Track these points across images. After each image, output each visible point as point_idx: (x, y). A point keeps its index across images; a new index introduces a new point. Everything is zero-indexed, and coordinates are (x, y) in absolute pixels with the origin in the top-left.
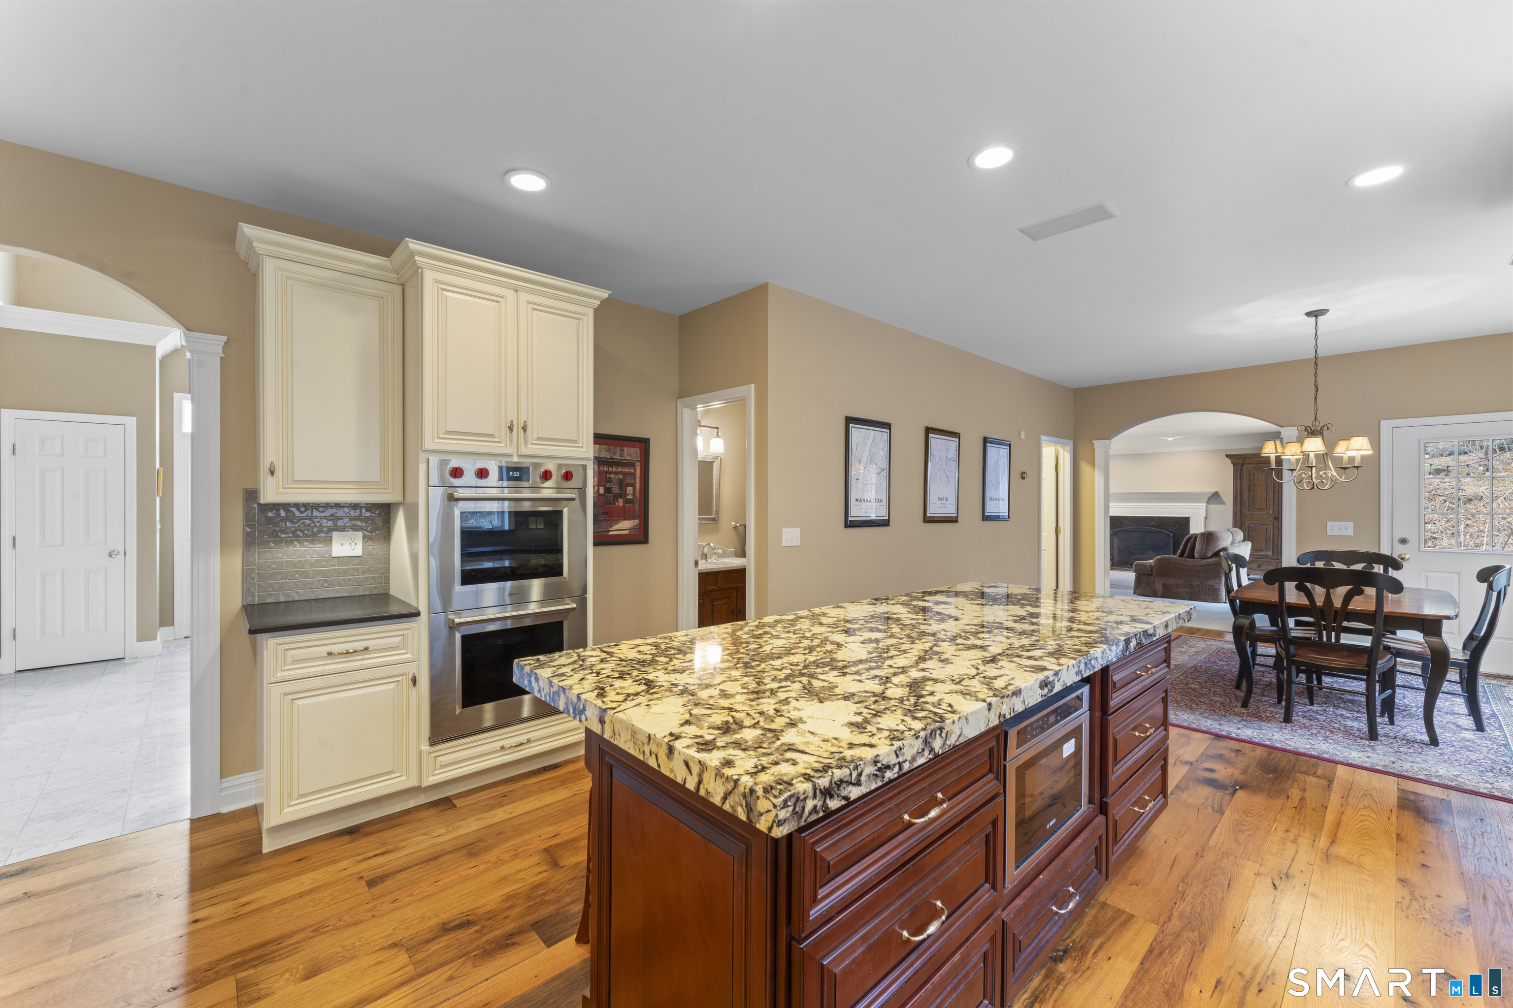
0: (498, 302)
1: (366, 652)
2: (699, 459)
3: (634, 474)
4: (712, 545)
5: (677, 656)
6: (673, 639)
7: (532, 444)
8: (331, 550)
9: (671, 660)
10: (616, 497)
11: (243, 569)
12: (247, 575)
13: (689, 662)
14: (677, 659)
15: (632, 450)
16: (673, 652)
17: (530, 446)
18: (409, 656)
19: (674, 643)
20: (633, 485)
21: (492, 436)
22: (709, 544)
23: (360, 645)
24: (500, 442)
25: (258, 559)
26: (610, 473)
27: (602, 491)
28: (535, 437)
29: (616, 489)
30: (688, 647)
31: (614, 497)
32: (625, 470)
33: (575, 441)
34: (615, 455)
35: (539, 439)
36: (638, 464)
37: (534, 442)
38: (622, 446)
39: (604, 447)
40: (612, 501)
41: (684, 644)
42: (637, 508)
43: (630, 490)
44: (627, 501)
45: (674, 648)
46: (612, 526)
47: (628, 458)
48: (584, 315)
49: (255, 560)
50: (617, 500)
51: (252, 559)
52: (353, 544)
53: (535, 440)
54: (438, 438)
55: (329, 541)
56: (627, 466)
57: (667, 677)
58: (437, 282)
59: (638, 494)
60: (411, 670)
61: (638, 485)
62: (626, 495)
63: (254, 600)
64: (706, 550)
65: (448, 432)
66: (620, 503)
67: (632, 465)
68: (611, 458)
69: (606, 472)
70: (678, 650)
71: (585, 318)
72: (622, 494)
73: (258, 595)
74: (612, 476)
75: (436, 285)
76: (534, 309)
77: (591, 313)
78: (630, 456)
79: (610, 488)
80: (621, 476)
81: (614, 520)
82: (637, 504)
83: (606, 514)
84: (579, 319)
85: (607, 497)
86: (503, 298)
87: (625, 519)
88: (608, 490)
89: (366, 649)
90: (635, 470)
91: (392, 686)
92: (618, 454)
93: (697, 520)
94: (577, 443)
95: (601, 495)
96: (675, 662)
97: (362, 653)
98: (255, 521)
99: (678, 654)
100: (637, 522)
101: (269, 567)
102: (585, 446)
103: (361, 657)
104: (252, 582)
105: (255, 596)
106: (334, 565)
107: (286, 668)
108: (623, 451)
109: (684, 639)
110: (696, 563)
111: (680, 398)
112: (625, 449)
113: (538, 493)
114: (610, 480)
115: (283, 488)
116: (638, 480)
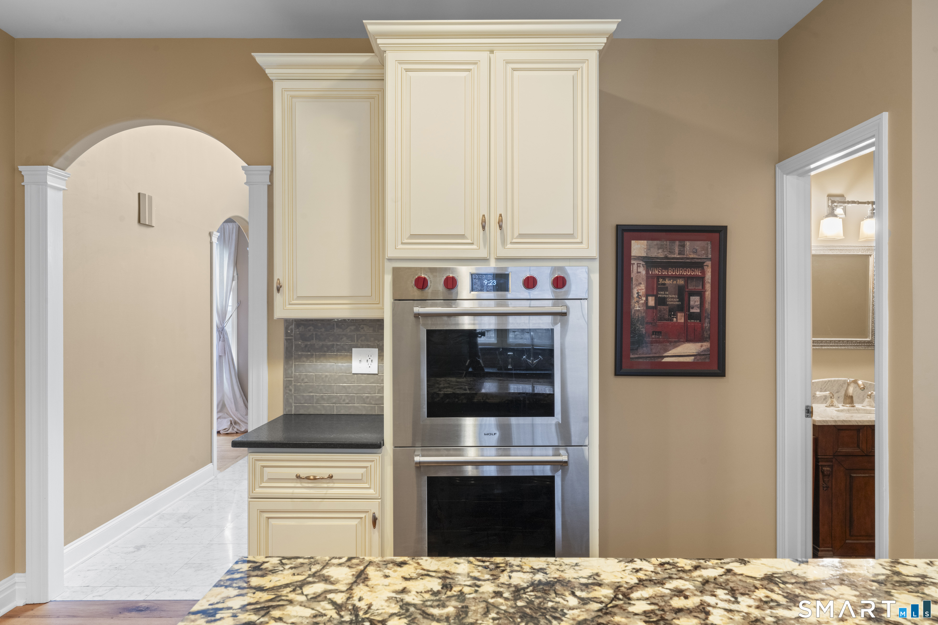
0: (469, 70)
1: (330, 480)
2: (814, 252)
3: (702, 279)
4: (860, 382)
7: (511, 243)
8: (351, 367)
10: (673, 311)
11: (284, 380)
12: (287, 385)
15: (698, 245)
17: (509, 246)
18: (371, 491)
20: (701, 294)
21: (463, 236)
22: (855, 382)
23: (325, 472)
24: (472, 244)
25: (295, 372)
26: (664, 277)
27: (652, 302)
28: (516, 234)
29: (673, 299)
31: (670, 311)
32: (688, 273)
33: (571, 236)
34: (671, 252)
35: (521, 236)
36: (709, 263)
37: (514, 241)
38: (682, 240)
39: (655, 242)
40: (667, 316)
42: (707, 325)
43: (695, 300)
44: (691, 316)
46: (666, 350)
47: (692, 256)
48: (583, 61)
49: (292, 373)
50: (675, 315)
51: (290, 372)
52: (370, 361)
53: (517, 238)
54: (402, 243)
55: (349, 357)
56: (691, 267)
58: (401, 62)
59: (708, 306)
60: (374, 507)
61: (708, 294)
62: (689, 307)
63: (291, 410)
64: (851, 390)
65: (413, 236)
66: (680, 318)
67: (699, 265)
68: (666, 258)
69: (658, 277)
71: (585, 66)
72: (683, 306)
73: (295, 406)
74: (667, 282)
75: (400, 66)
76: (514, 70)
77: (593, 58)
78: (695, 252)
79: (664, 299)
80: (681, 282)
81: (670, 342)
82: (707, 320)
83: (658, 333)
84: (576, 70)
85: (660, 311)
86: (475, 64)
87: (688, 341)
88: (660, 301)
89: (331, 477)
90: (703, 272)
91: (355, 522)
92: (677, 251)
93: (810, 344)
94: (574, 238)
95: (652, 308)
97: (328, 481)
98: (292, 336)
100: (706, 345)
101: (303, 380)
102: (585, 241)
103: (325, 485)
104: (290, 393)
105: (292, 407)
106: (354, 382)
107: (263, 485)
108: (684, 246)
110: (809, 412)
111: (780, 160)
112: (688, 243)
113: (507, 306)
114: (664, 288)
115: (290, 304)
116: (708, 287)
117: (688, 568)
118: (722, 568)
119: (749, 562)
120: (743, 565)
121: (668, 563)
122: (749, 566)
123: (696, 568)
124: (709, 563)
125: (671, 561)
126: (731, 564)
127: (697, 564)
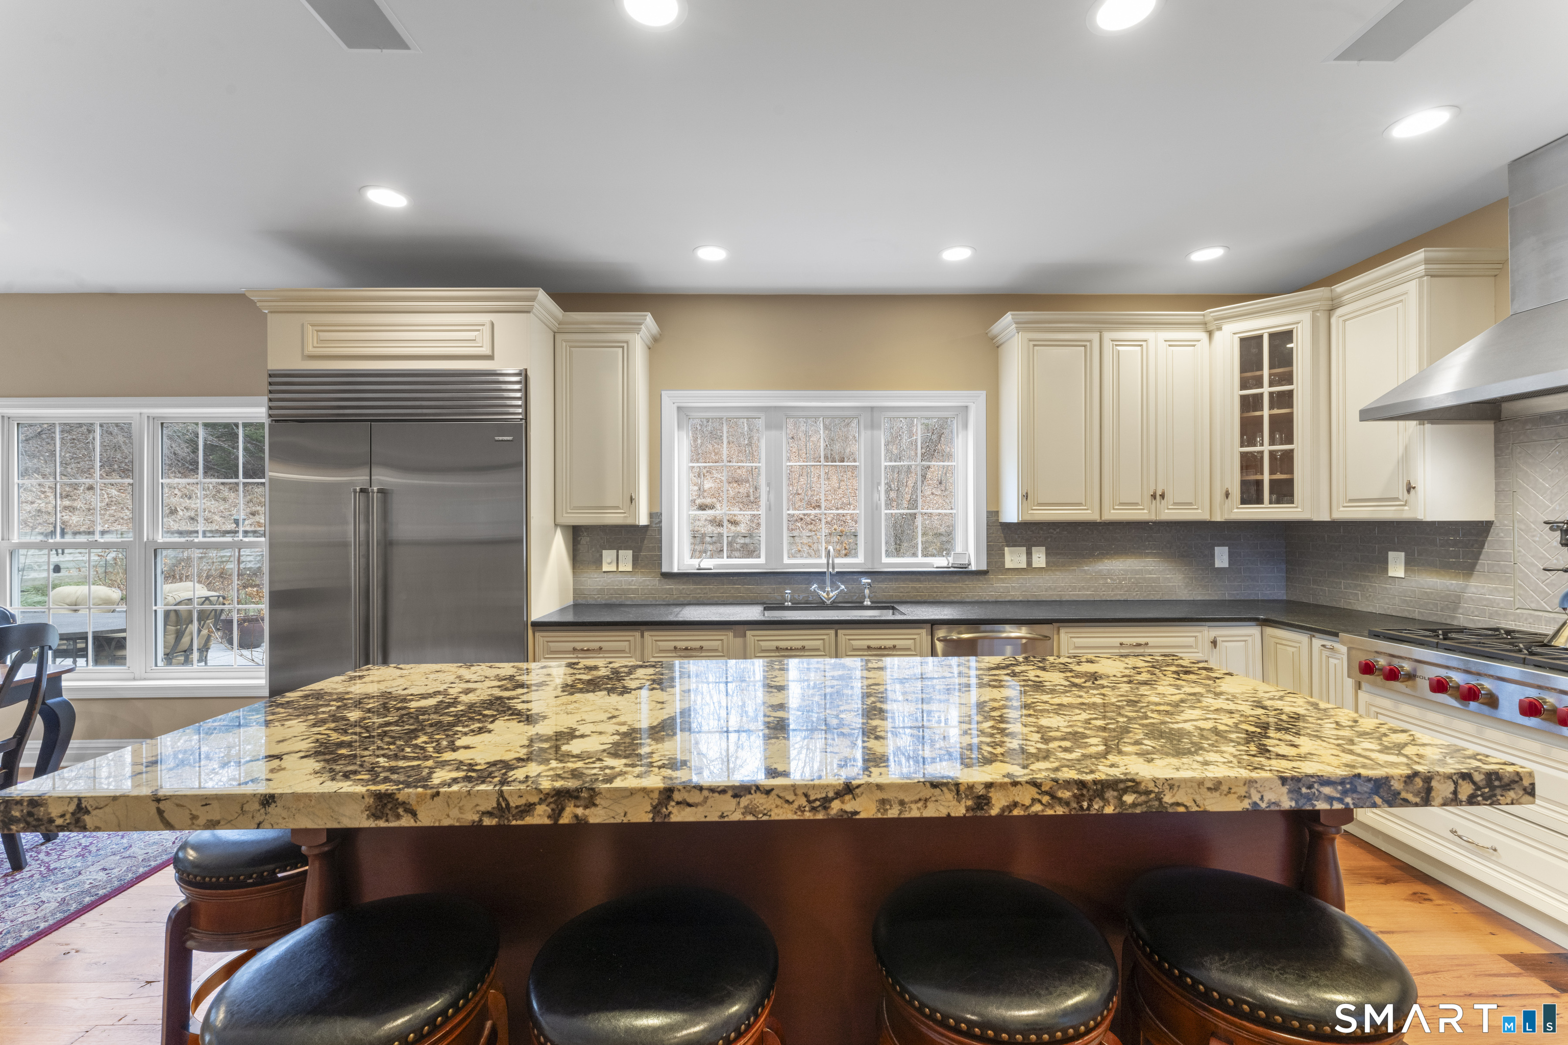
5: (1227, 728)
6: (1235, 761)
9: (1236, 725)
13: (1210, 719)
14: (1227, 725)
16: (1233, 736)
19: (1233, 750)
30: (1207, 739)
41: (1212, 745)
45: (1233, 741)
57: (1240, 708)
70: (1222, 737)
96: (1230, 722)
99: (1226, 731)
109: (1212, 757)
117: (1065, 769)
118: (1031, 770)
119: (1004, 776)
120: (1011, 773)
121: (1087, 773)
122: (1005, 772)
123: (1057, 769)
124: (1044, 774)
125: (1084, 775)
126: (1022, 774)
127: (1057, 773)
